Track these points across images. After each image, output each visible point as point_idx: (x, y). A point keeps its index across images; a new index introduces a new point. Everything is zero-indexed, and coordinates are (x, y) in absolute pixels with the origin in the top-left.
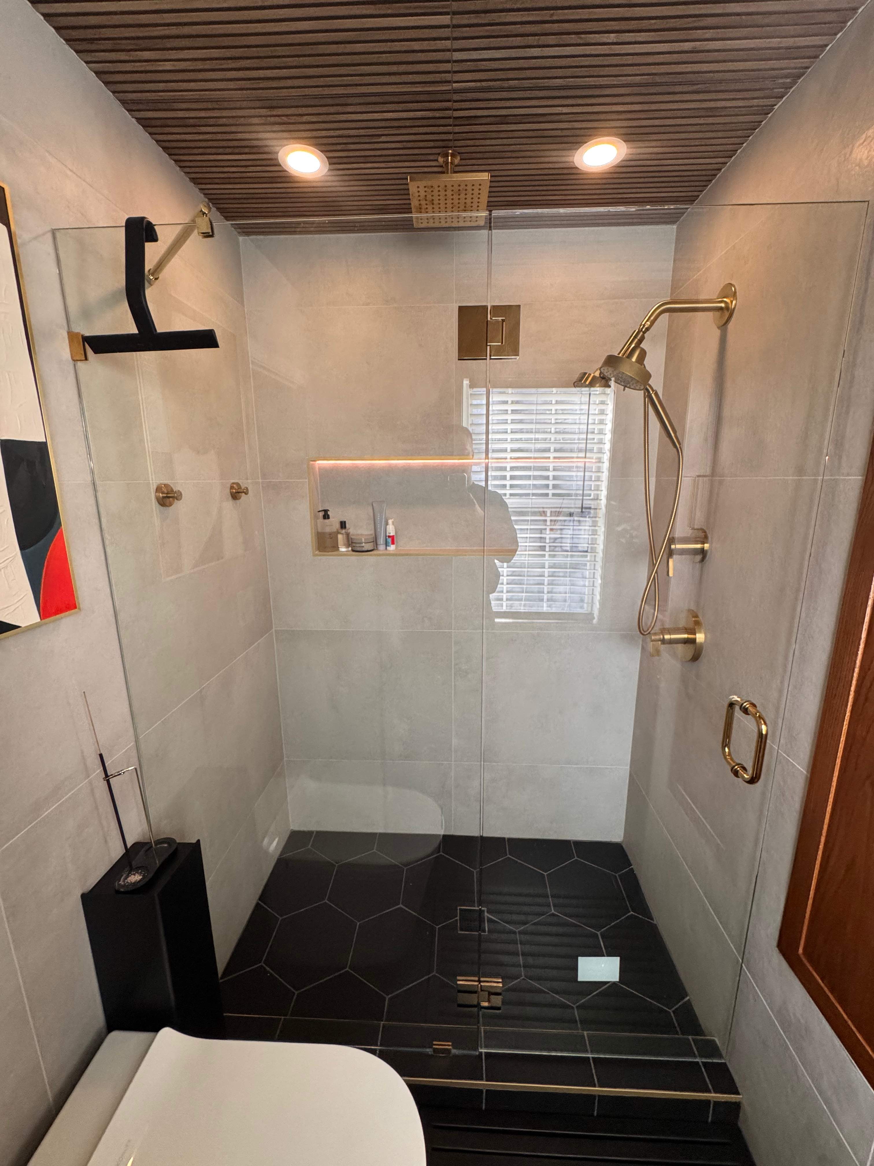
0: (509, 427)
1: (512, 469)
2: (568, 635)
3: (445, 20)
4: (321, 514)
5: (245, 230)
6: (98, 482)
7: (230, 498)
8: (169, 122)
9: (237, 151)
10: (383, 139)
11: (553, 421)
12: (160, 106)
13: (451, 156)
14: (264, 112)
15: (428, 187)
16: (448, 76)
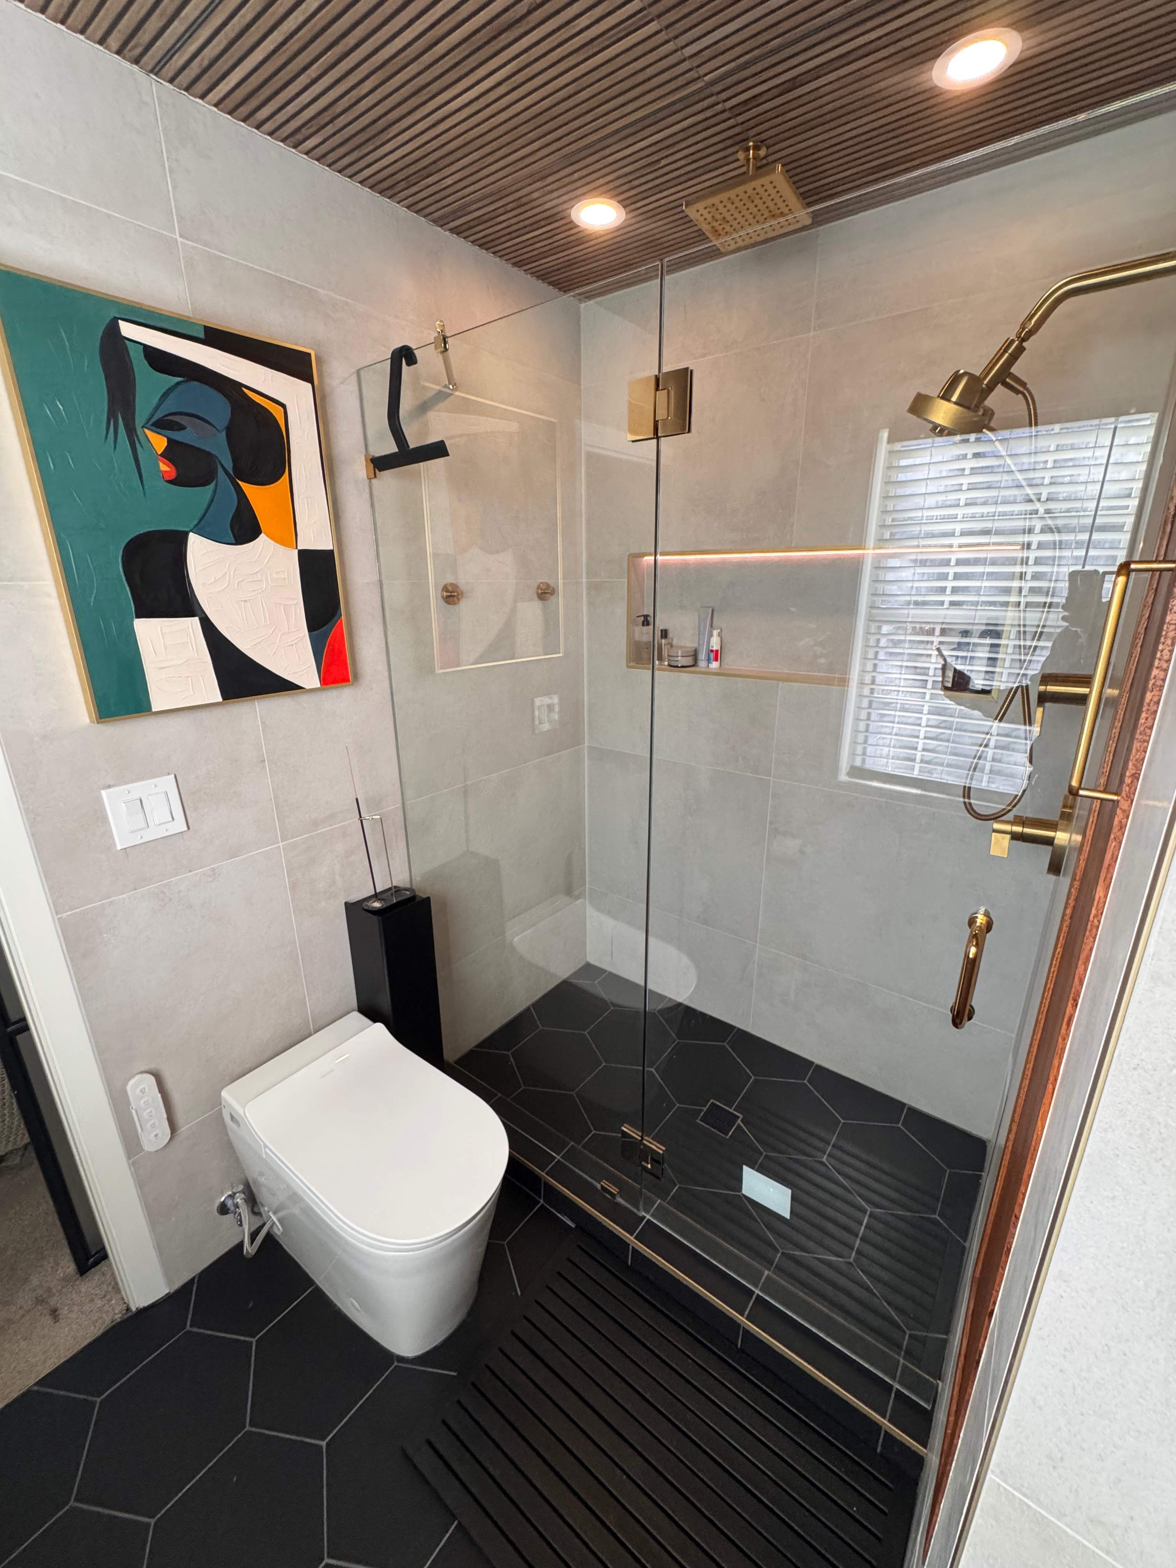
0: (963, 497)
1: (959, 562)
2: (934, 813)
3: (654, 26)
4: (642, 619)
5: (588, 295)
6: (384, 581)
7: (536, 598)
8: (472, 223)
9: (535, 226)
10: (663, 163)
11: (1047, 481)
12: (460, 214)
13: (753, 150)
14: (538, 185)
15: (709, 207)
16: (693, 74)
